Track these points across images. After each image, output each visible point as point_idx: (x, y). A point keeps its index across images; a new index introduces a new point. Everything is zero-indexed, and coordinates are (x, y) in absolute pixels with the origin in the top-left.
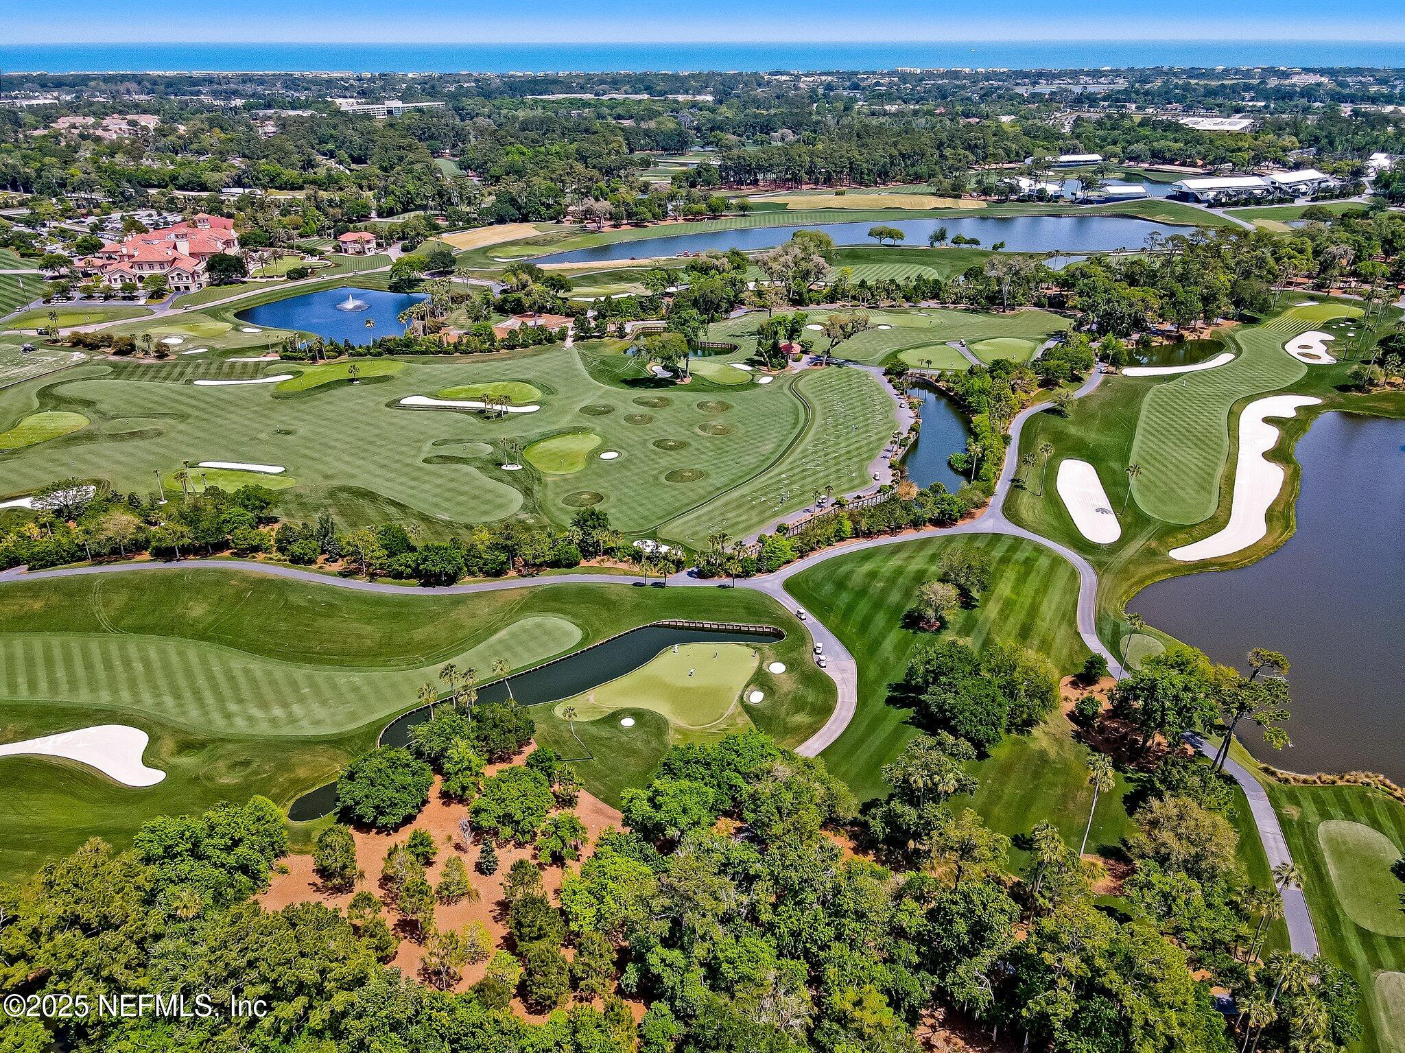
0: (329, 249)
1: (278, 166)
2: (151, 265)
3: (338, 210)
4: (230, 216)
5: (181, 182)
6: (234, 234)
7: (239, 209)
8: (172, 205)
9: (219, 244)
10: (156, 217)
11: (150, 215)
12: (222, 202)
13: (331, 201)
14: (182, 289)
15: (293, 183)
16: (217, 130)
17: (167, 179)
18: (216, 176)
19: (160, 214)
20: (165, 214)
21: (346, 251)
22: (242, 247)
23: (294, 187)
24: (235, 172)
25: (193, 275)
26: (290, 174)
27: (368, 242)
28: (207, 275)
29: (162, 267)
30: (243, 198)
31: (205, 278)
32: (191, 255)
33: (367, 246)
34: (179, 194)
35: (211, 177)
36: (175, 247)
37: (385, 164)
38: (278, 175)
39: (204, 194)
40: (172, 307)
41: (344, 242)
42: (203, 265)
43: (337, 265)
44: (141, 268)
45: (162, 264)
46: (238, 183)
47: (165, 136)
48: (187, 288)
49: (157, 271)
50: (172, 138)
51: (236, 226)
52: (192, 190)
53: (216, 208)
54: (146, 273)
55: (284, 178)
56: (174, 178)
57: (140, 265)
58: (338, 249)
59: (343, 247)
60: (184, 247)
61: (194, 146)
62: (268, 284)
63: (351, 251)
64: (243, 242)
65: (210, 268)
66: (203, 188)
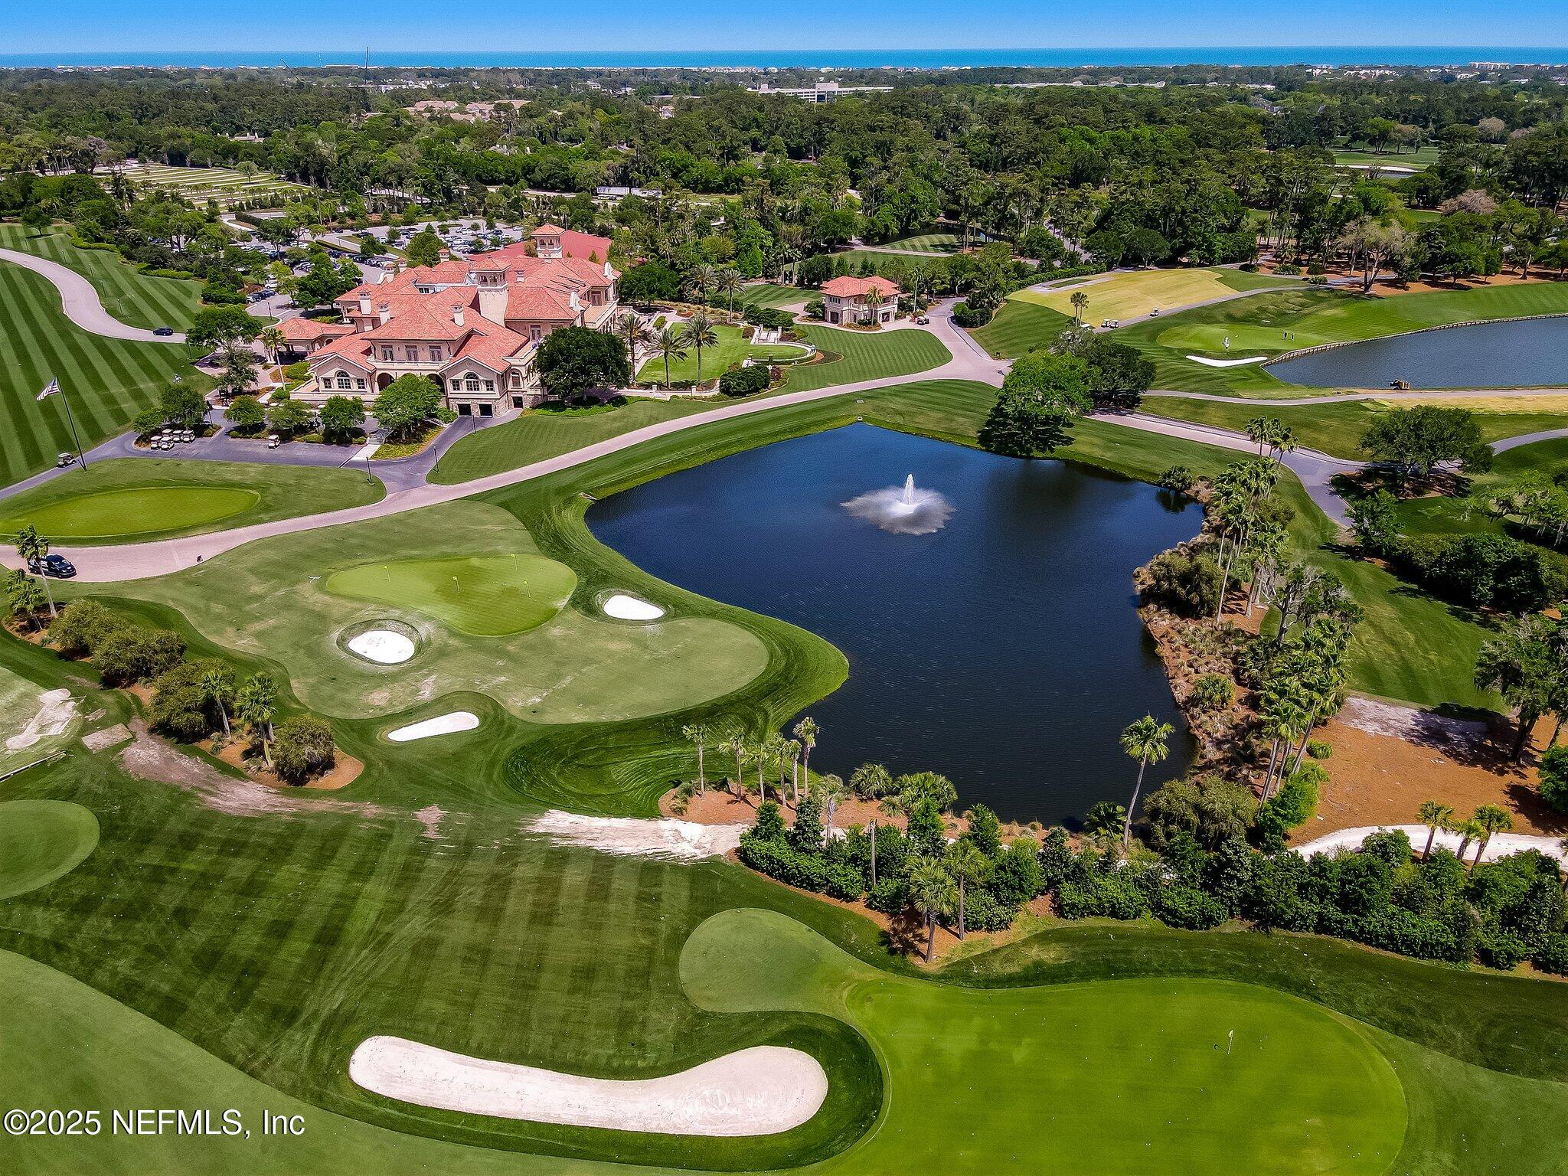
0: (796, 308)
1: (686, 153)
2: (412, 348)
3: (796, 229)
4: (604, 232)
5: (538, 176)
6: (610, 273)
7: (622, 221)
8: (514, 213)
9: (574, 298)
10: (483, 230)
11: (475, 227)
12: (595, 208)
13: (784, 210)
14: (476, 412)
15: (707, 181)
16: (600, 112)
17: (519, 171)
18: (590, 166)
19: (491, 226)
20: (500, 225)
21: (835, 317)
22: (622, 302)
23: (707, 189)
24: (620, 161)
25: (503, 378)
26: (707, 166)
27: (886, 300)
28: (536, 378)
29: (436, 357)
30: (628, 203)
31: (530, 386)
32: (509, 324)
33: (881, 310)
34: (532, 194)
35: (583, 168)
36: (475, 305)
37: (853, 154)
38: (685, 167)
39: (569, 196)
40: (436, 477)
41: (833, 299)
42: (529, 353)
43: (829, 357)
44: (388, 355)
45: (435, 348)
46: (624, 180)
47: (531, 117)
48: (486, 410)
49: (424, 367)
50: (541, 120)
51: (614, 255)
52: (553, 189)
53: (582, 219)
54: (398, 369)
55: (695, 173)
56: (528, 170)
57: (385, 347)
58: (817, 313)
59: (831, 307)
60: (495, 305)
61: (567, 131)
62: (676, 409)
63: (846, 318)
64: (626, 292)
65: (546, 362)
66: (569, 185)
